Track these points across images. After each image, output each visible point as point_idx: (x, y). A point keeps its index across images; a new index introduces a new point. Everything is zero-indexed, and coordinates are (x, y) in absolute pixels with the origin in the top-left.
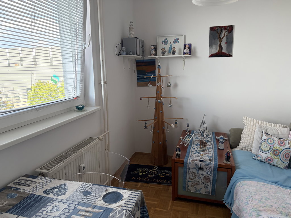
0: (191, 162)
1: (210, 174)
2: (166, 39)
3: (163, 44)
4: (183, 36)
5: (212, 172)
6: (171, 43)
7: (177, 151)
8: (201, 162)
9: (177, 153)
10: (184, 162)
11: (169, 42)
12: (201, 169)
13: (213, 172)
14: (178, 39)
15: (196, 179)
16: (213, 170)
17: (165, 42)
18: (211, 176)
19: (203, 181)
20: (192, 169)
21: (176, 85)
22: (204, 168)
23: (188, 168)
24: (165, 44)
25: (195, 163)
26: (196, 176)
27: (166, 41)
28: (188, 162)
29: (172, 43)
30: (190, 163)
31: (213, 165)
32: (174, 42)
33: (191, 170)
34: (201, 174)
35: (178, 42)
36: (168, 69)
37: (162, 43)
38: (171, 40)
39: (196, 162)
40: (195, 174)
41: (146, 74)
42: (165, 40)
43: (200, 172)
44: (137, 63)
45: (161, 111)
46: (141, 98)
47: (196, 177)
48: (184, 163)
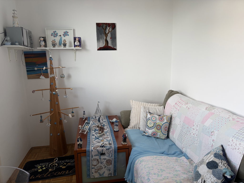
2: (56, 32)
3: (53, 36)
4: (72, 29)
5: (113, 155)
6: (60, 36)
7: (78, 141)
9: (78, 143)
10: (87, 151)
11: (59, 35)
12: (103, 154)
13: (114, 154)
14: (68, 32)
15: (100, 164)
17: (55, 34)
18: (112, 158)
19: (105, 165)
20: (95, 156)
21: (69, 76)
22: (106, 153)
23: (91, 156)
24: (54, 37)
25: (97, 150)
26: (99, 161)
27: (56, 33)
28: (90, 151)
29: (62, 36)
30: (92, 151)
31: (113, 148)
32: (63, 35)
33: (94, 157)
34: (104, 159)
35: (68, 35)
36: (60, 61)
37: (52, 35)
38: (61, 33)
39: (98, 148)
40: (98, 160)
41: (37, 65)
42: (54, 32)
43: (102, 157)
44: (25, 55)
45: (57, 103)
47: (99, 163)
48: (87, 152)
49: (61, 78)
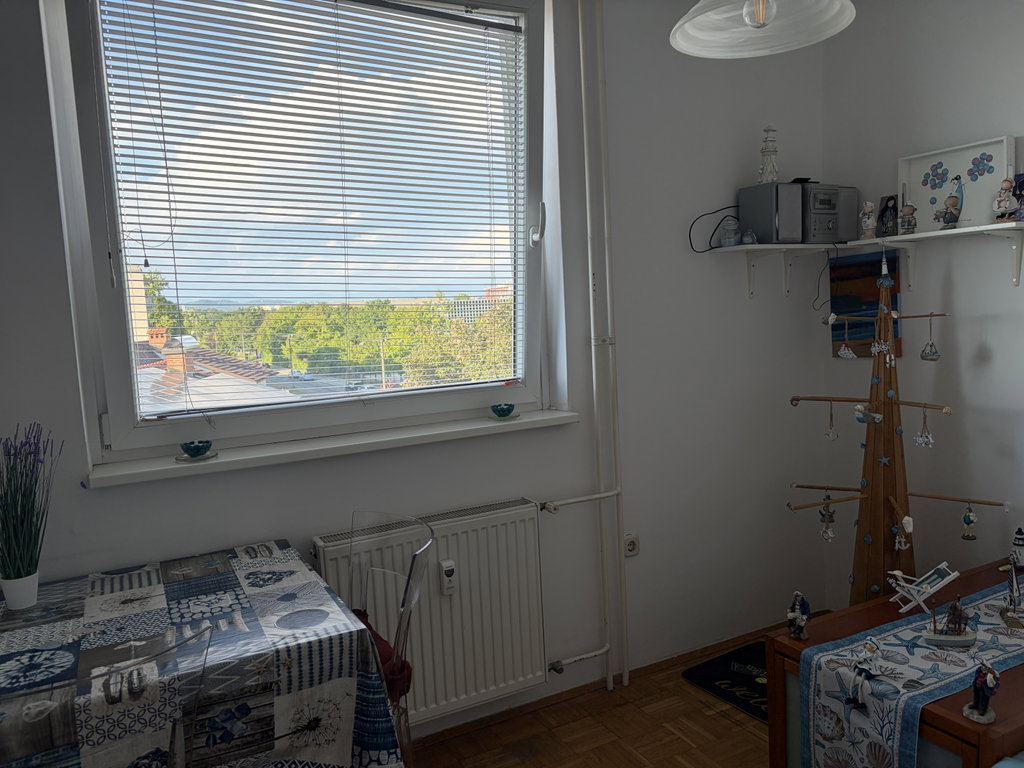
0: (823, 666)
1: (888, 739)
2: (940, 165)
3: (929, 185)
4: (1002, 141)
5: (897, 736)
6: (958, 178)
7: (793, 610)
8: (858, 678)
10: (802, 656)
11: (950, 176)
13: (901, 734)
14: (990, 158)
15: (844, 744)
16: (898, 728)
17: (936, 177)
18: (892, 748)
19: (866, 760)
20: (828, 693)
21: (983, 356)
22: (871, 708)
23: (812, 684)
24: (934, 187)
25: (838, 673)
26: (843, 729)
27: (940, 171)
28: (814, 663)
29: (965, 178)
30: (820, 668)
31: (901, 705)
32: (971, 173)
33: (824, 700)
34: (860, 729)
35: (991, 170)
36: (948, 286)
37: (925, 183)
38: (959, 165)
39: (842, 670)
40: (839, 720)
42: (935, 168)
43: (856, 718)
44: (832, 269)
45: (885, 460)
46: (795, 401)
47: (843, 735)
48: (801, 662)
49: (923, 358)
